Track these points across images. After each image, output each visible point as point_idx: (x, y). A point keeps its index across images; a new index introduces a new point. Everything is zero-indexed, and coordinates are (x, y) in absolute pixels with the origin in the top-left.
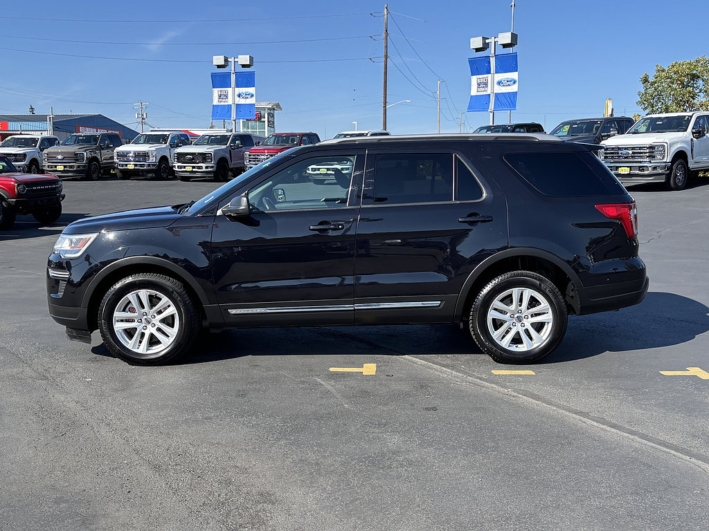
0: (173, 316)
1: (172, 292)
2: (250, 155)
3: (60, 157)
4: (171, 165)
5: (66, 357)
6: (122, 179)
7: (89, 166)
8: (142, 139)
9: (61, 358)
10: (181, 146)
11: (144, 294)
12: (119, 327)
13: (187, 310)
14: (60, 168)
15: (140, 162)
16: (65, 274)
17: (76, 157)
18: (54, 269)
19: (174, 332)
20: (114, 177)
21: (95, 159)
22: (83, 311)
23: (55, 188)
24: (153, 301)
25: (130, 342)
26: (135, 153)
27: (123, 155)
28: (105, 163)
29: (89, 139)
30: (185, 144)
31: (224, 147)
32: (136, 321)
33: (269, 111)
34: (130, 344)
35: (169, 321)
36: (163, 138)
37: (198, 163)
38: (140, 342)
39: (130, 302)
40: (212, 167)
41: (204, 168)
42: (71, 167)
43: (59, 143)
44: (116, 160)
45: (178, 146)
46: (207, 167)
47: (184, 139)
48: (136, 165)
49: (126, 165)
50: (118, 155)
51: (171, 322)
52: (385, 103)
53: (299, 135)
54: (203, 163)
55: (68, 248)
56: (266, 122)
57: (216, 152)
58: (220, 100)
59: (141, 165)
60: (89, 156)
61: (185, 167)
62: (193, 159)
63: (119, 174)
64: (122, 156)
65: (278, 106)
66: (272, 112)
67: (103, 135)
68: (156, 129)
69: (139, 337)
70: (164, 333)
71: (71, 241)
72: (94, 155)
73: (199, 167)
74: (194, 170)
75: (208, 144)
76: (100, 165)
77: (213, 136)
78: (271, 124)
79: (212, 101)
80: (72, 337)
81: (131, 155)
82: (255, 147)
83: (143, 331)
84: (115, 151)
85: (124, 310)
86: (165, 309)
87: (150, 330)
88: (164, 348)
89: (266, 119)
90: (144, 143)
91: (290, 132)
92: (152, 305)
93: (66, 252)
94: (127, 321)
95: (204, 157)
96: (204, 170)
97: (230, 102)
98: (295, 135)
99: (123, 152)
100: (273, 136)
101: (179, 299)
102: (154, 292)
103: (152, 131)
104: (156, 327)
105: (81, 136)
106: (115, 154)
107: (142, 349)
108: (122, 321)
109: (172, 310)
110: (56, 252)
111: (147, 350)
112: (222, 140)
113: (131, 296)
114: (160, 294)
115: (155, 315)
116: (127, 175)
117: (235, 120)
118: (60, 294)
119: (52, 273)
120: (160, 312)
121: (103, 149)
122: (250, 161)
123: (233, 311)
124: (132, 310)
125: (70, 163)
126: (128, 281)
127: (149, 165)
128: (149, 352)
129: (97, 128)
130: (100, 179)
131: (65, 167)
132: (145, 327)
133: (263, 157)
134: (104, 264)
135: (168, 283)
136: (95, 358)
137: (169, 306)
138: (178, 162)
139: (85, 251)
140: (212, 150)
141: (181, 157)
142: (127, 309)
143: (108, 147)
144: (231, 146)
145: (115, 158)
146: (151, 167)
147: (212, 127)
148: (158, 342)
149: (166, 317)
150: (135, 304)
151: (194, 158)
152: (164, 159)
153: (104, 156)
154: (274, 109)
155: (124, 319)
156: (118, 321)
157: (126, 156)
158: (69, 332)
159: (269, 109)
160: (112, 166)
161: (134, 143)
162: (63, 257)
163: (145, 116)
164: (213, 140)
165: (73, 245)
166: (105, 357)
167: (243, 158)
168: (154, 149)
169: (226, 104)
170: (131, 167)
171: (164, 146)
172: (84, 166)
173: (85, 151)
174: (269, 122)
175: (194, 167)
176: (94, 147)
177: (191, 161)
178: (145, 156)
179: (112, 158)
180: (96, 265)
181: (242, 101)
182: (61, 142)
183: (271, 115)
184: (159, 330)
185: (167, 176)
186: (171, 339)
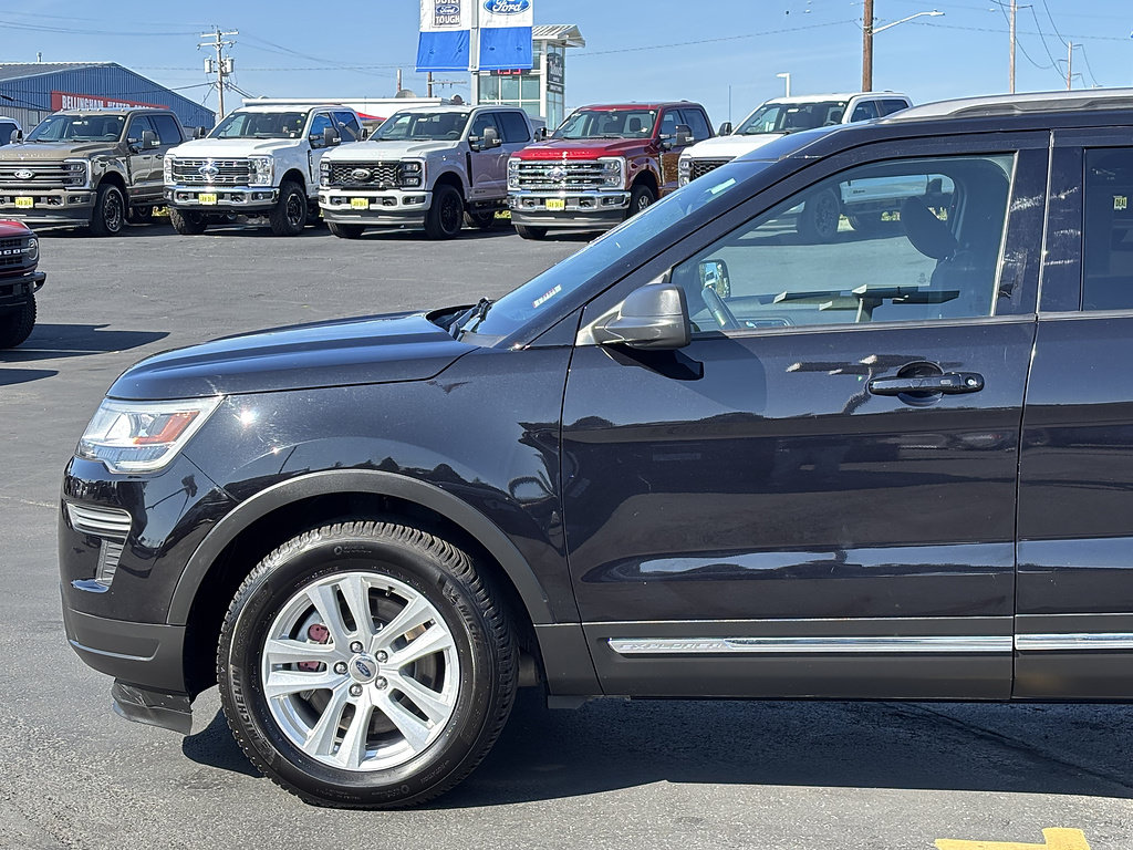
0: (439, 657)
1: (442, 582)
2: (521, 167)
3: (23, 174)
4: (311, 195)
5: (111, 768)
6: (182, 232)
7: (99, 197)
8: (237, 126)
9: (98, 773)
10: (338, 144)
11: (355, 585)
12: (278, 686)
13: (483, 638)
14: (24, 202)
15: (233, 185)
16: (121, 522)
17: (65, 174)
18: (81, 501)
19: (443, 703)
20: (162, 226)
21: (113, 178)
22: (170, 635)
23: (19, 258)
24: (383, 605)
25: (310, 732)
26: (218, 164)
27: (188, 169)
28: (141, 191)
29: (99, 127)
30: (348, 138)
31: (452, 145)
32: (330, 667)
33: (551, 50)
34: (309, 740)
35: (429, 672)
36: (292, 123)
37: (383, 189)
38: (341, 733)
39: (312, 609)
40: (423, 199)
41: (400, 201)
42: (52, 199)
43: (20, 135)
44: (168, 182)
45: (330, 144)
46: (407, 200)
47: (346, 126)
48: (221, 196)
49: (196, 195)
50: (175, 169)
51: (432, 673)
52: (870, 20)
53: (654, 108)
54: (398, 187)
55: (130, 443)
56: (543, 79)
57: (431, 158)
58: (440, 19)
59: (234, 196)
60: (100, 170)
61: (349, 200)
62: (372, 178)
63: (177, 220)
64: (185, 171)
65: (574, 34)
66: (558, 51)
67: (136, 116)
68: (259, 100)
69: (339, 717)
70: (411, 707)
71: (138, 423)
72: (110, 168)
73: (387, 201)
74: (373, 207)
75: (407, 137)
76: (126, 195)
77: (422, 115)
78: (556, 84)
79: (419, 22)
80: (132, 711)
81: (208, 167)
82: (535, 145)
83: (351, 700)
84: (166, 157)
85: (294, 635)
86: (417, 633)
87: (373, 697)
88: (411, 753)
89: (543, 71)
90: (242, 135)
91: (627, 101)
92: (379, 619)
93: (122, 453)
94: (304, 667)
95: (400, 173)
96: (400, 206)
97: (465, 22)
98: (643, 109)
99: (188, 160)
100: (583, 113)
101: (460, 602)
102: (384, 581)
103: (247, 105)
104: (390, 688)
105: (77, 118)
106: (167, 167)
107: (346, 756)
108: (287, 667)
109: (438, 637)
110: (89, 453)
111: (363, 758)
112: (447, 125)
113: (316, 592)
114: (402, 588)
115: (388, 650)
116: (199, 221)
117: (477, 73)
118: (104, 581)
119: (81, 517)
120: (401, 643)
121: (135, 152)
122: (522, 181)
123: (622, 646)
124: (319, 635)
125: (49, 189)
126: (308, 547)
127: (255, 196)
128: (367, 766)
129: (106, 98)
130: (125, 231)
131: (37, 199)
132: (356, 690)
133: (557, 170)
134: (241, 491)
135: (430, 554)
136: (199, 776)
137: (428, 625)
138: (333, 184)
139: (182, 453)
140: (422, 153)
141: (338, 172)
142: (304, 630)
143: (148, 148)
144: (471, 143)
145: (167, 175)
146: (262, 201)
147: (402, 94)
148: (394, 735)
149: (419, 660)
150: (327, 615)
151: (374, 175)
152: (294, 178)
153: (136, 171)
154: (564, 44)
155: (294, 661)
156: (275, 668)
157: (194, 171)
158: (124, 695)
159: (551, 43)
160: (158, 197)
161: (215, 135)
162: (112, 470)
163: (228, 66)
164: (422, 127)
165: (143, 433)
166: (229, 775)
167: (502, 175)
168: (268, 151)
169: (455, 28)
170: (208, 198)
171: (295, 143)
172: (86, 198)
173: (90, 157)
174: (549, 77)
175: (372, 200)
176: (112, 146)
177: (367, 183)
178: (245, 169)
179: (158, 176)
180: (214, 495)
181: (499, 21)
182: (25, 136)
183: (556, 60)
184: (398, 696)
185: (301, 224)
186: (434, 728)
